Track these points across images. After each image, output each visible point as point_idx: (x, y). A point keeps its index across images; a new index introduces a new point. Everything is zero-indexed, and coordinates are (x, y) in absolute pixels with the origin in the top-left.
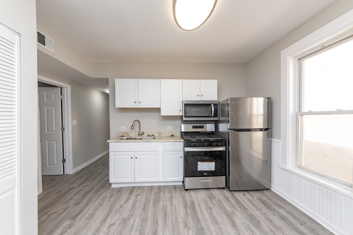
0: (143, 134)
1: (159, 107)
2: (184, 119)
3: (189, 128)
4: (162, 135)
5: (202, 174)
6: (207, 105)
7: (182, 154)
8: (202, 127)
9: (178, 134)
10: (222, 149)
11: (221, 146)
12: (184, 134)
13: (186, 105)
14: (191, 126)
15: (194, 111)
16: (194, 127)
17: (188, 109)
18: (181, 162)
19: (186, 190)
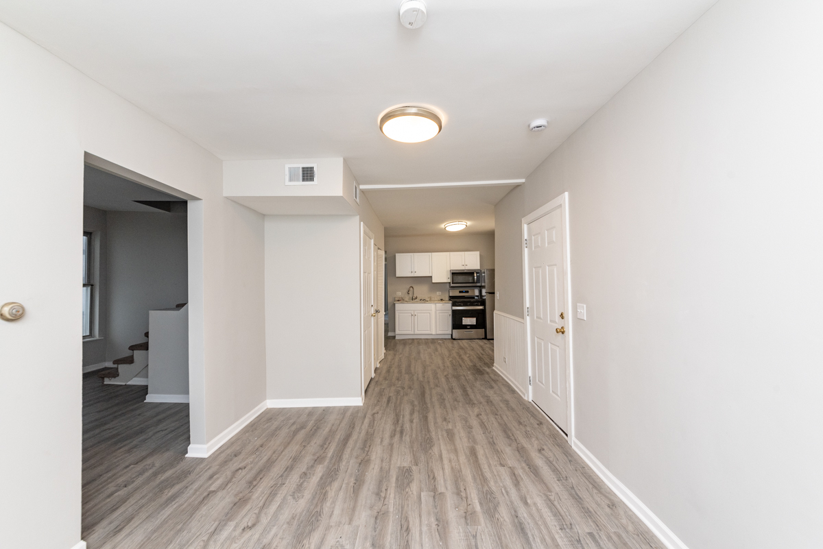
0: (416, 298)
1: (430, 275)
2: (452, 285)
3: (456, 293)
4: (433, 299)
5: (465, 327)
6: (470, 273)
7: (450, 313)
8: (467, 292)
9: (447, 298)
10: (481, 307)
11: (481, 305)
12: (451, 298)
13: (452, 273)
14: (458, 291)
15: (460, 278)
16: (460, 292)
17: (455, 277)
18: (450, 319)
19: (454, 339)
